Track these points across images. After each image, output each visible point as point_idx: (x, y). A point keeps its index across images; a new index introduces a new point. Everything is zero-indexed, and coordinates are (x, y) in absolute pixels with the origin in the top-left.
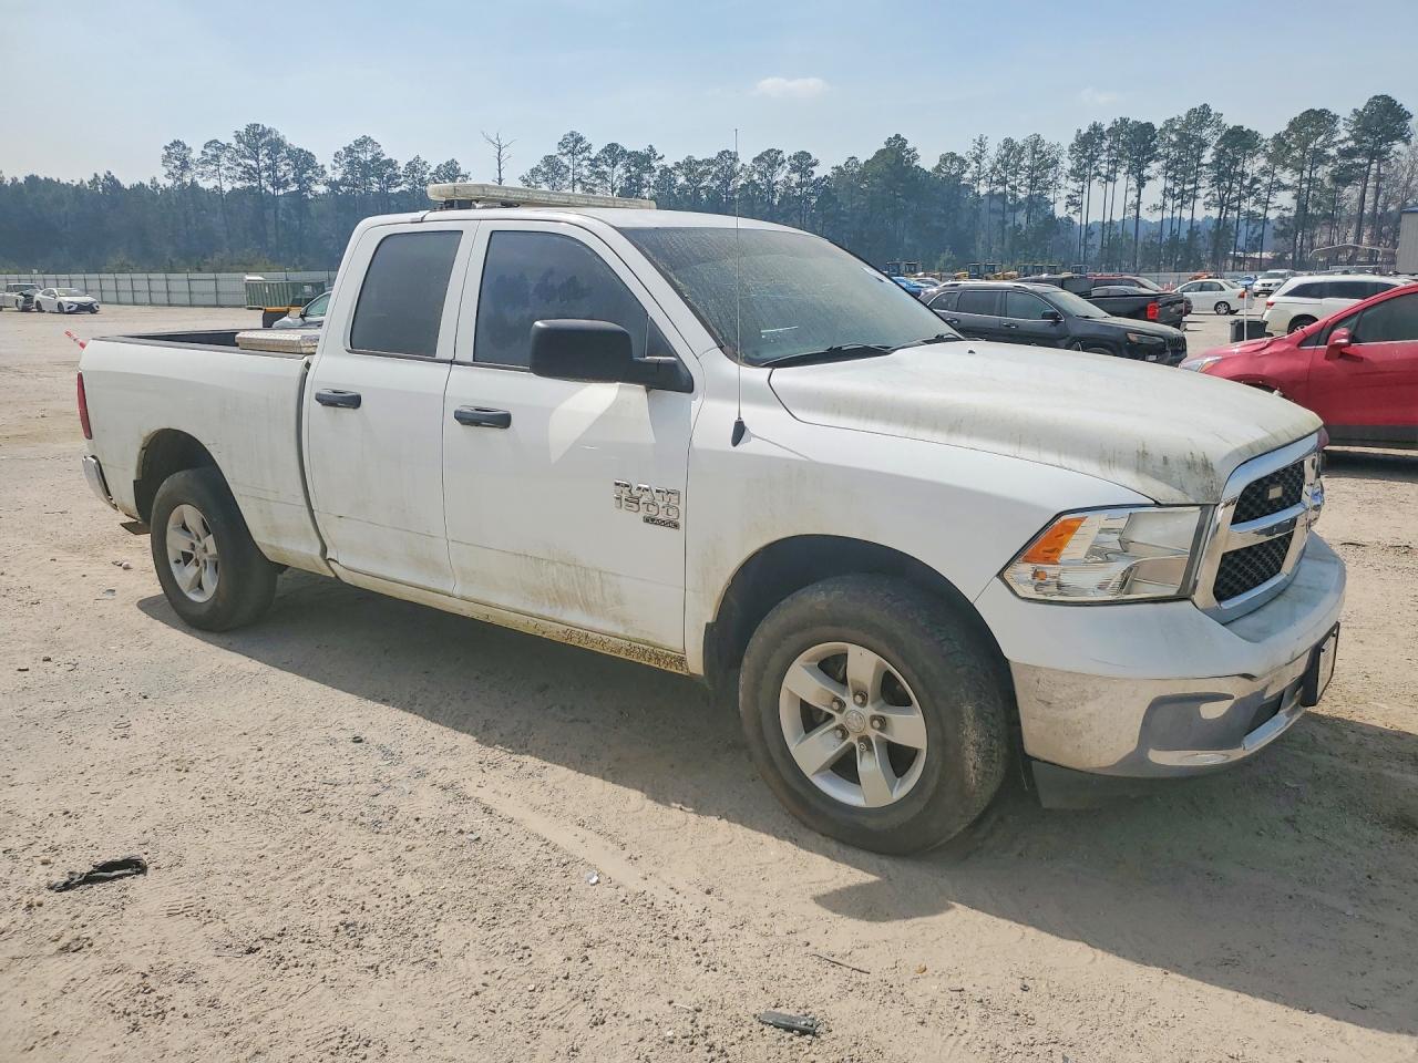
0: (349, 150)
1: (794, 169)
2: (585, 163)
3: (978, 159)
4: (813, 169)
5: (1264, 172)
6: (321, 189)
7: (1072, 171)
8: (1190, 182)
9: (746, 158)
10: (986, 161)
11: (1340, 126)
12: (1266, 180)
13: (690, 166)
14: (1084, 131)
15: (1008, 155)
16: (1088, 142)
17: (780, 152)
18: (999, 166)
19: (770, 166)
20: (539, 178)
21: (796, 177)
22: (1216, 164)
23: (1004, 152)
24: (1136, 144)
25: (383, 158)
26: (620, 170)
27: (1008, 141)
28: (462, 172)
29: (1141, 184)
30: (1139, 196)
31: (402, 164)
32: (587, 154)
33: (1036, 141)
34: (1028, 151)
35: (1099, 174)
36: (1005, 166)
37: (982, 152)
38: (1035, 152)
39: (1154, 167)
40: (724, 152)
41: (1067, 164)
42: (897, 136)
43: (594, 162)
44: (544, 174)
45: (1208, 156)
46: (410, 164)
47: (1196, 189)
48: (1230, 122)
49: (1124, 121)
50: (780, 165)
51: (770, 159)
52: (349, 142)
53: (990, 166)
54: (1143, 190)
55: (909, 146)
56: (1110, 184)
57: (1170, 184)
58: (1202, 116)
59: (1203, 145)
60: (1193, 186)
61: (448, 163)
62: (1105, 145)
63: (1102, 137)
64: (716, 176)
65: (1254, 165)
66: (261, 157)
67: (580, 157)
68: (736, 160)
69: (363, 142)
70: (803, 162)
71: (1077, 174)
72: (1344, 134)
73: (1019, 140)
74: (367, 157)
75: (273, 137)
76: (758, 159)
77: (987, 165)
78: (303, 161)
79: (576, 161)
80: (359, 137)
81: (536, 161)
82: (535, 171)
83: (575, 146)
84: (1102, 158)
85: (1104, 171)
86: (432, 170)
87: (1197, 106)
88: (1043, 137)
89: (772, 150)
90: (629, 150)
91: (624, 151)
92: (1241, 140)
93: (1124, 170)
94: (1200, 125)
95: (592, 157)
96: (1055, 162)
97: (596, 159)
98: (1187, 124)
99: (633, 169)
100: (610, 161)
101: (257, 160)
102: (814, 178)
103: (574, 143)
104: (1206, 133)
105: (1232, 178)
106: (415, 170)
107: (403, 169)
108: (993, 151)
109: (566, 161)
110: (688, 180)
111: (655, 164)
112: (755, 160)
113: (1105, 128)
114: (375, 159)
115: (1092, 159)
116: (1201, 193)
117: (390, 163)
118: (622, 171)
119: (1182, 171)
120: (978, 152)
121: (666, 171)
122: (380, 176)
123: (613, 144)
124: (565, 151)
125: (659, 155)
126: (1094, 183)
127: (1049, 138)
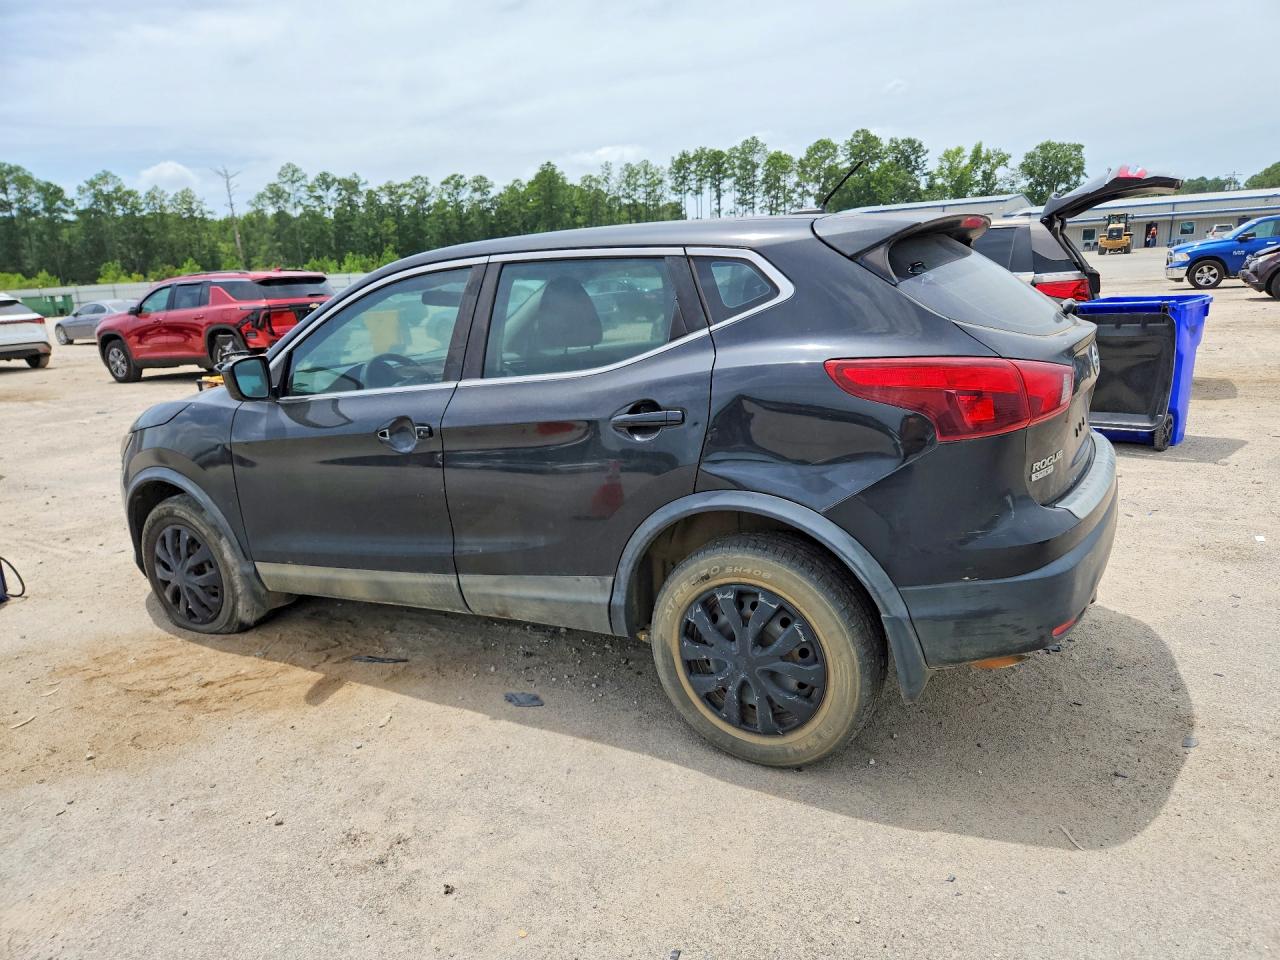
0: (92, 184)
1: (475, 190)
2: (303, 189)
3: (606, 180)
4: (489, 189)
5: (798, 185)
6: (71, 217)
7: (673, 188)
8: (750, 193)
9: (435, 182)
10: (613, 181)
11: (839, 152)
12: (800, 190)
13: (391, 190)
14: (677, 158)
15: (629, 176)
16: (681, 165)
17: (461, 177)
18: (624, 185)
19: (456, 188)
20: (267, 202)
21: (477, 196)
22: (764, 181)
23: (626, 173)
24: (713, 166)
25: (124, 190)
26: (332, 193)
27: (628, 165)
28: (198, 197)
29: (719, 197)
30: (719, 203)
31: (142, 193)
32: (303, 182)
33: (646, 166)
34: (642, 171)
35: (690, 189)
36: (628, 185)
37: (608, 174)
38: (646, 173)
39: (727, 183)
40: (416, 178)
41: (669, 182)
42: (549, 164)
43: (311, 189)
44: (270, 198)
45: (760, 174)
46: (149, 193)
47: (753, 198)
48: (772, 150)
49: (703, 150)
50: (463, 186)
51: (455, 182)
52: (91, 176)
53: (616, 185)
54: (722, 199)
55: (558, 171)
56: (699, 196)
57: (738, 195)
58: (752, 146)
59: (755, 166)
60: (751, 196)
61: (183, 192)
62: (693, 168)
63: (690, 162)
64: (412, 197)
65: (790, 180)
66: (9, 191)
67: (298, 184)
68: (427, 183)
69: (104, 177)
70: (481, 185)
71: (676, 190)
72: (843, 158)
73: (634, 165)
74: (107, 189)
75: (20, 174)
76: (446, 182)
77: (613, 183)
78: (52, 194)
79: (295, 188)
80: (99, 171)
81: (262, 188)
82: (261, 197)
83: (293, 175)
84: (692, 176)
85: (694, 187)
86: (171, 197)
87: (749, 138)
88: (651, 162)
89: (455, 176)
90: (338, 178)
91: (334, 180)
92: (778, 163)
93: (708, 185)
94: (752, 151)
95: (309, 184)
96: (661, 181)
97: (313, 186)
98: (743, 152)
99: (344, 193)
100: (324, 187)
101: (6, 193)
102: (490, 196)
103: (292, 173)
104: (756, 158)
105: (779, 188)
106: (154, 198)
107: (143, 197)
108: (617, 175)
109: (287, 188)
110: (391, 200)
111: (361, 188)
112: (443, 183)
113: (691, 156)
114: (118, 189)
115: (684, 178)
116: (757, 200)
117: (130, 194)
118: (335, 195)
119: (745, 185)
120: (605, 175)
121: (370, 192)
122: (124, 204)
123: (325, 174)
124: (285, 180)
125: (363, 181)
126: (688, 195)
127: (655, 163)
